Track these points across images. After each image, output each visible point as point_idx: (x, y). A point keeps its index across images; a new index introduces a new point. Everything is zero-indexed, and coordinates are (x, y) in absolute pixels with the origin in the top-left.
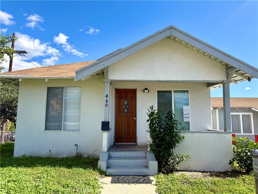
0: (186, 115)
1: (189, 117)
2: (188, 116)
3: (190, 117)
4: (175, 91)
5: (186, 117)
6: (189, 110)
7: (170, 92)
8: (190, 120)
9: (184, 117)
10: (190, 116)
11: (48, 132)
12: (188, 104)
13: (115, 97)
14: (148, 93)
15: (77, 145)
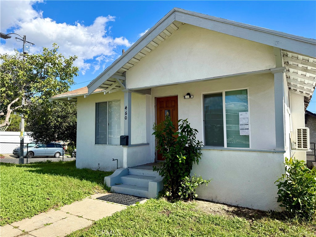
0: (243, 126)
1: (248, 129)
2: (246, 127)
3: (250, 129)
4: (227, 93)
5: (243, 129)
6: (248, 118)
7: (220, 95)
8: (250, 133)
9: (241, 129)
10: (249, 127)
11: (97, 146)
12: (246, 111)
13: (155, 107)
14: (190, 99)
15: (117, 160)
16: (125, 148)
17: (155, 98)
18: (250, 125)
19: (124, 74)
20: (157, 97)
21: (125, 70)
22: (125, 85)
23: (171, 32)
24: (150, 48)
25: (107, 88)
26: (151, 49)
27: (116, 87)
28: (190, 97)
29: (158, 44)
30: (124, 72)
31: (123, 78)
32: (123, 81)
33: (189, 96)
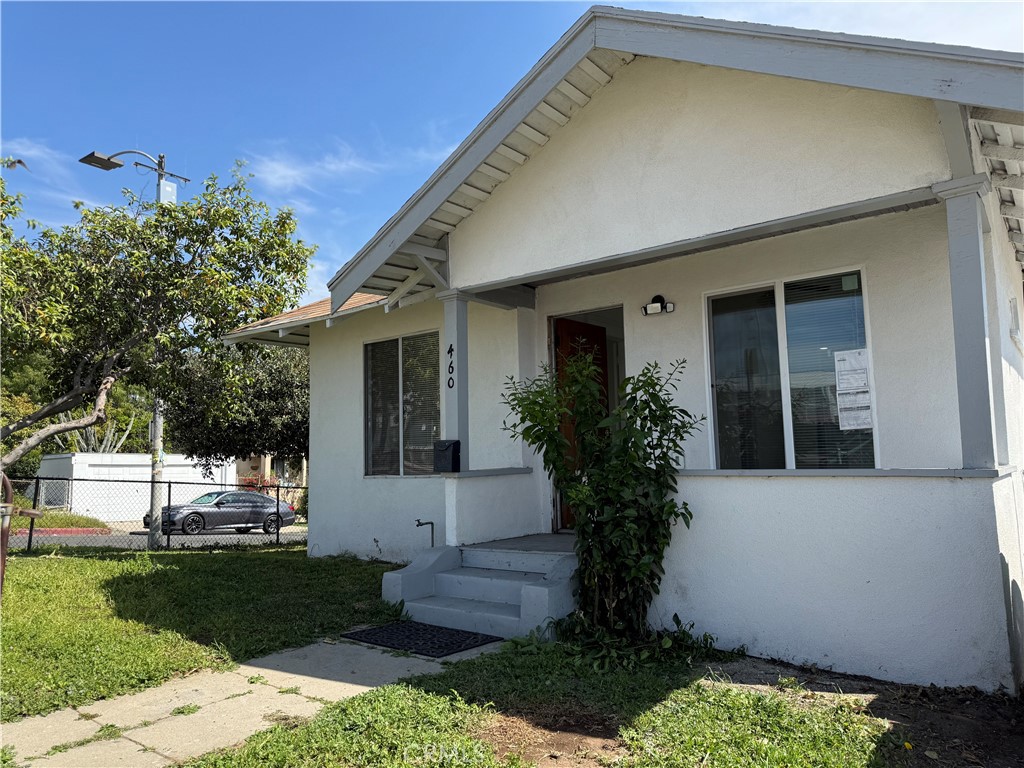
0: (851, 398)
1: (868, 408)
2: (861, 400)
3: (874, 406)
5: (851, 409)
6: (865, 371)
7: (767, 295)
8: (873, 421)
9: (841, 410)
10: (873, 399)
12: (859, 343)
13: (549, 349)
14: (665, 317)
15: (432, 524)
16: (449, 480)
17: (549, 318)
18: (873, 393)
19: (442, 242)
20: (554, 314)
21: (445, 228)
22: (446, 277)
23: (589, 92)
24: (520, 148)
25: (393, 290)
26: (527, 152)
27: (420, 288)
28: (664, 307)
29: (549, 134)
30: (441, 234)
31: (437, 255)
32: (441, 262)
33: (659, 305)
